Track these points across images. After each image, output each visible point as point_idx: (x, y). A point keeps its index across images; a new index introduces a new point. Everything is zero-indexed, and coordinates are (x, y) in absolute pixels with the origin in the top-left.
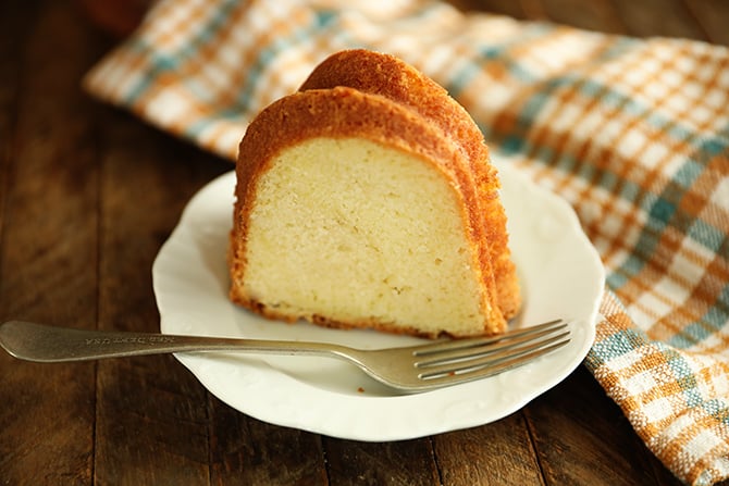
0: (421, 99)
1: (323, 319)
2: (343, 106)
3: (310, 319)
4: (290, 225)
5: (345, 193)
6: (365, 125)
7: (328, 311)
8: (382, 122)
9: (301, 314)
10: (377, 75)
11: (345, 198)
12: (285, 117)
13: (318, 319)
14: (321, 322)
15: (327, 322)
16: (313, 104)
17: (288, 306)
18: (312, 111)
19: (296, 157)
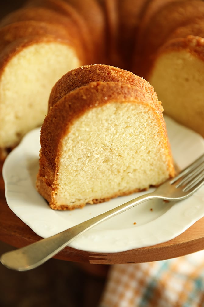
0: (125, 79)
1: (97, 200)
2: (99, 91)
3: (92, 202)
4: (79, 159)
5: (106, 133)
6: (113, 96)
7: (99, 196)
8: (120, 92)
9: (87, 201)
10: (99, 75)
11: (106, 135)
12: (70, 106)
13: (95, 201)
14: (97, 201)
15: (99, 200)
16: (83, 94)
17: (79, 200)
18: (84, 97)
19: (82, 123)
